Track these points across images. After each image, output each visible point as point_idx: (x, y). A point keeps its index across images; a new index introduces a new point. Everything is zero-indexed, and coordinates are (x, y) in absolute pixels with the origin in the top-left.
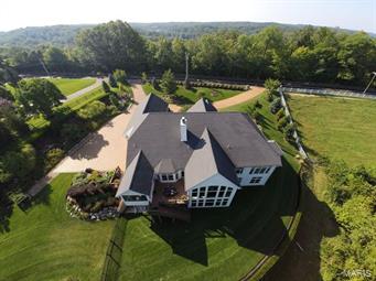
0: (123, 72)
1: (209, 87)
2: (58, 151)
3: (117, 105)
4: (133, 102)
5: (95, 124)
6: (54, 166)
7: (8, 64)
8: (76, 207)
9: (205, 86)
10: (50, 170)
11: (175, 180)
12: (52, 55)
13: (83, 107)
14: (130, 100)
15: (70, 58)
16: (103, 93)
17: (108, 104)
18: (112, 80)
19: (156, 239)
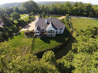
0: (33, 13)
1: (53, 16)
2: (21, 27)
3: (32, 19)
4: (36, 19)
5: (28, 23)
6: (21, 30)
7: (5, 11)
8: (26, 36)
9: (52, 16)
10: (20, 30)
11: (44, 31)
12: (16, 9)
13: (25, 19)
14: (35, 19)
15: (20, 10)
16: (29, 17)
17: (30, 19)
18: (31, 14)
19: (41, 40)
